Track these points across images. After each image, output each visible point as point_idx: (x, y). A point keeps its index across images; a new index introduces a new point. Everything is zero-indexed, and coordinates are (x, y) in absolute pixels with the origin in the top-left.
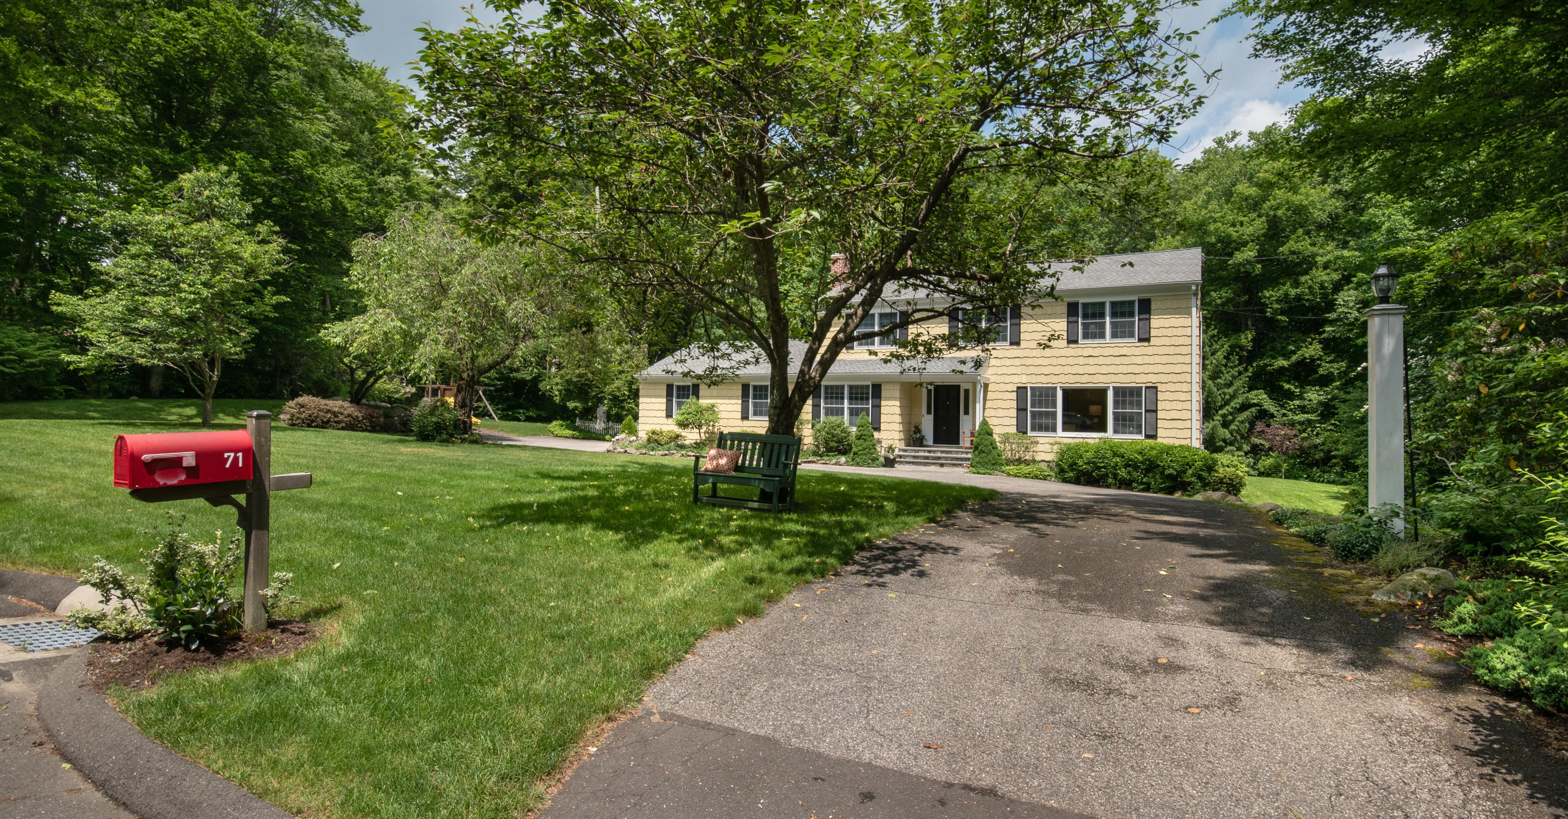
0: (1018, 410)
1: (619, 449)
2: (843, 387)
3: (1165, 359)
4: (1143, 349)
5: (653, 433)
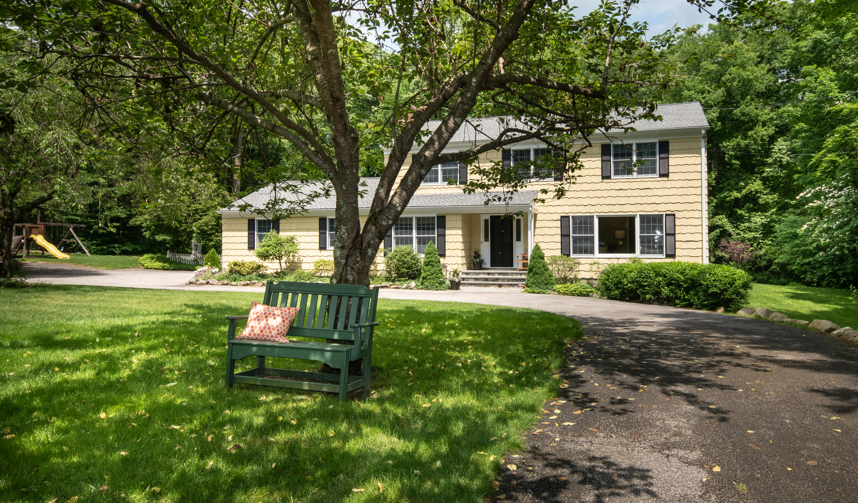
0: (562, 236)
1: (201, 281)
2: (411, 219)
3: (680, 191)
4: (663, 183)
5: (235, 264)
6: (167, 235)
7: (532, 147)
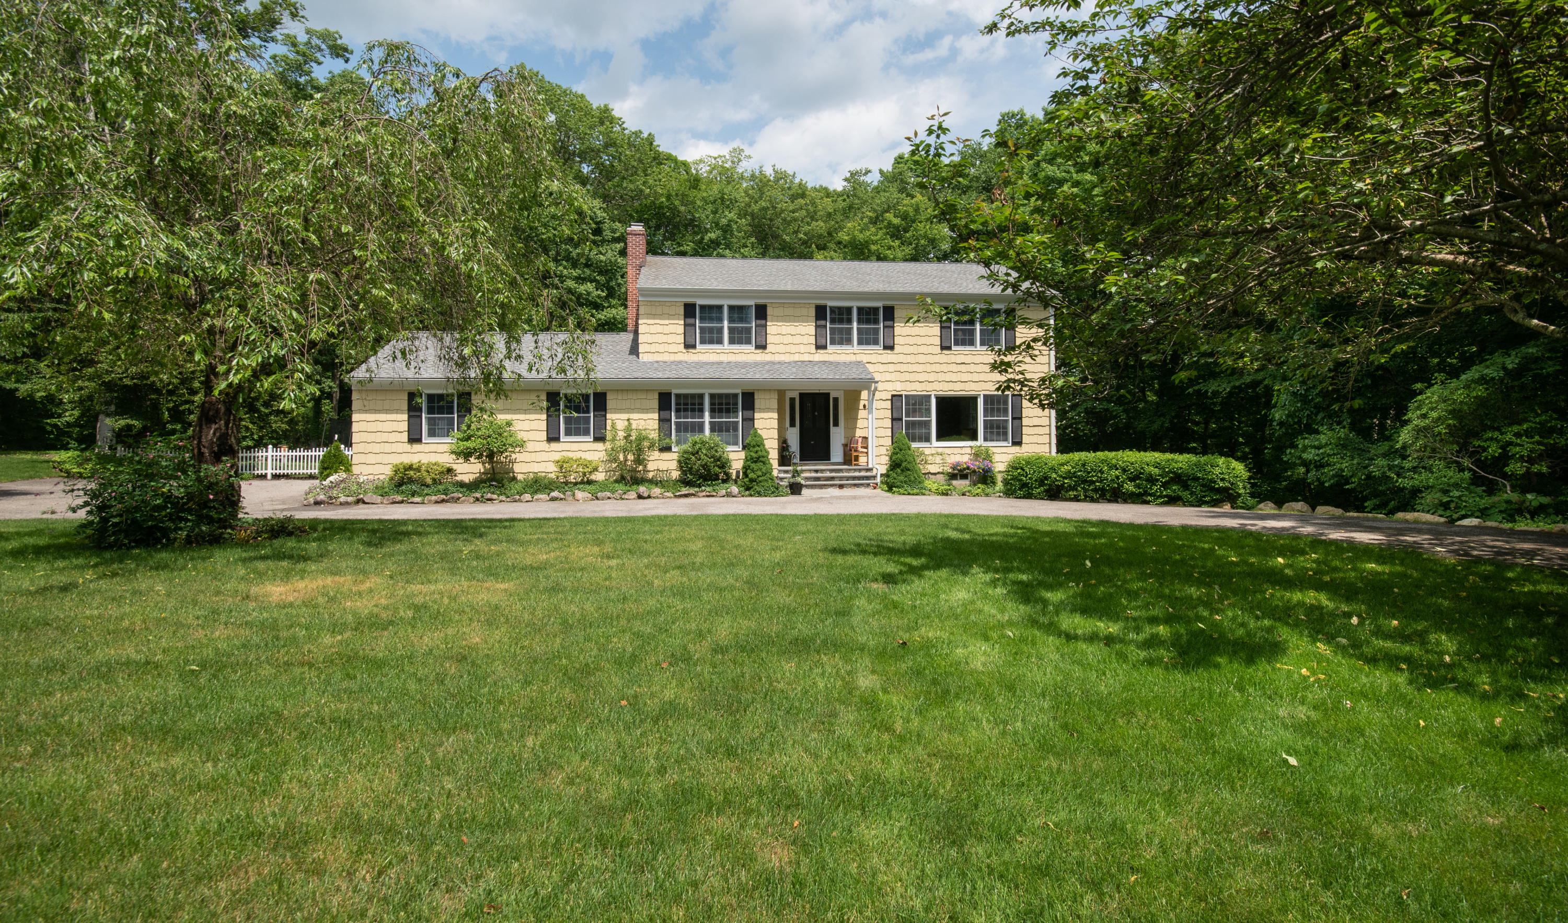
0: (893, 419)
1: (343, 499)
2: (701, 396)
6: (132, 418)
7: (855, 304)
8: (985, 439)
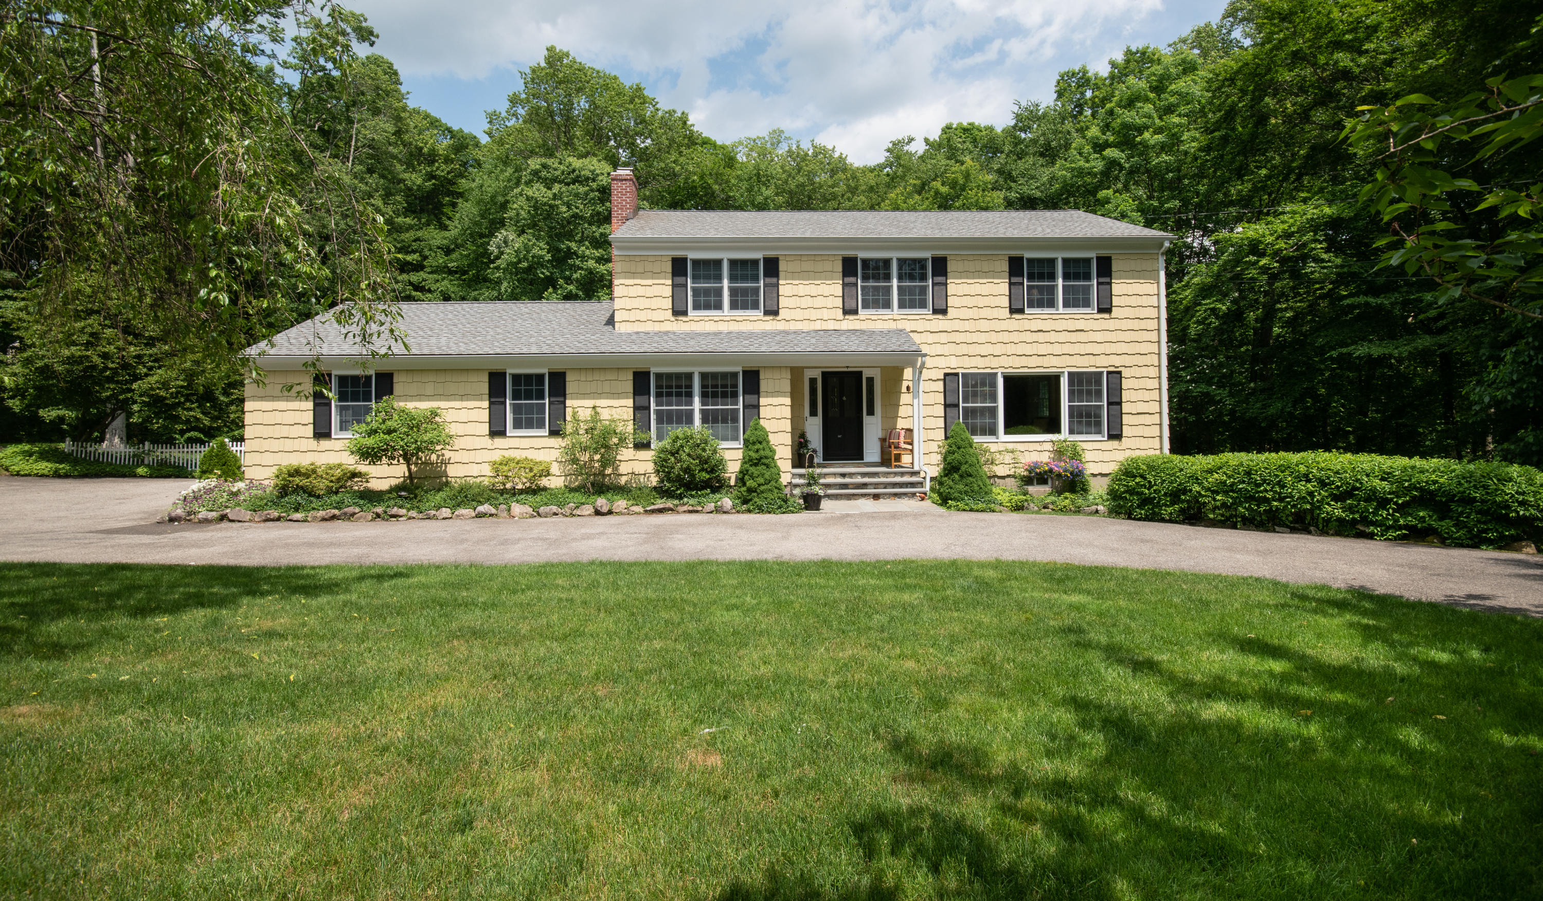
0: (946, 406)
2: (689, 376)
3: (1128, 336)
4: (1103, 322)
6: (67, 408)
7: (894, 255)
8: (1071, 432)
